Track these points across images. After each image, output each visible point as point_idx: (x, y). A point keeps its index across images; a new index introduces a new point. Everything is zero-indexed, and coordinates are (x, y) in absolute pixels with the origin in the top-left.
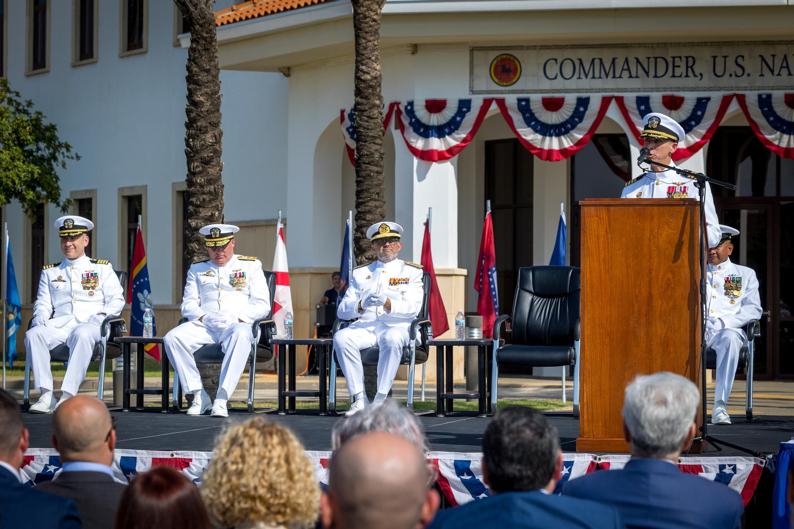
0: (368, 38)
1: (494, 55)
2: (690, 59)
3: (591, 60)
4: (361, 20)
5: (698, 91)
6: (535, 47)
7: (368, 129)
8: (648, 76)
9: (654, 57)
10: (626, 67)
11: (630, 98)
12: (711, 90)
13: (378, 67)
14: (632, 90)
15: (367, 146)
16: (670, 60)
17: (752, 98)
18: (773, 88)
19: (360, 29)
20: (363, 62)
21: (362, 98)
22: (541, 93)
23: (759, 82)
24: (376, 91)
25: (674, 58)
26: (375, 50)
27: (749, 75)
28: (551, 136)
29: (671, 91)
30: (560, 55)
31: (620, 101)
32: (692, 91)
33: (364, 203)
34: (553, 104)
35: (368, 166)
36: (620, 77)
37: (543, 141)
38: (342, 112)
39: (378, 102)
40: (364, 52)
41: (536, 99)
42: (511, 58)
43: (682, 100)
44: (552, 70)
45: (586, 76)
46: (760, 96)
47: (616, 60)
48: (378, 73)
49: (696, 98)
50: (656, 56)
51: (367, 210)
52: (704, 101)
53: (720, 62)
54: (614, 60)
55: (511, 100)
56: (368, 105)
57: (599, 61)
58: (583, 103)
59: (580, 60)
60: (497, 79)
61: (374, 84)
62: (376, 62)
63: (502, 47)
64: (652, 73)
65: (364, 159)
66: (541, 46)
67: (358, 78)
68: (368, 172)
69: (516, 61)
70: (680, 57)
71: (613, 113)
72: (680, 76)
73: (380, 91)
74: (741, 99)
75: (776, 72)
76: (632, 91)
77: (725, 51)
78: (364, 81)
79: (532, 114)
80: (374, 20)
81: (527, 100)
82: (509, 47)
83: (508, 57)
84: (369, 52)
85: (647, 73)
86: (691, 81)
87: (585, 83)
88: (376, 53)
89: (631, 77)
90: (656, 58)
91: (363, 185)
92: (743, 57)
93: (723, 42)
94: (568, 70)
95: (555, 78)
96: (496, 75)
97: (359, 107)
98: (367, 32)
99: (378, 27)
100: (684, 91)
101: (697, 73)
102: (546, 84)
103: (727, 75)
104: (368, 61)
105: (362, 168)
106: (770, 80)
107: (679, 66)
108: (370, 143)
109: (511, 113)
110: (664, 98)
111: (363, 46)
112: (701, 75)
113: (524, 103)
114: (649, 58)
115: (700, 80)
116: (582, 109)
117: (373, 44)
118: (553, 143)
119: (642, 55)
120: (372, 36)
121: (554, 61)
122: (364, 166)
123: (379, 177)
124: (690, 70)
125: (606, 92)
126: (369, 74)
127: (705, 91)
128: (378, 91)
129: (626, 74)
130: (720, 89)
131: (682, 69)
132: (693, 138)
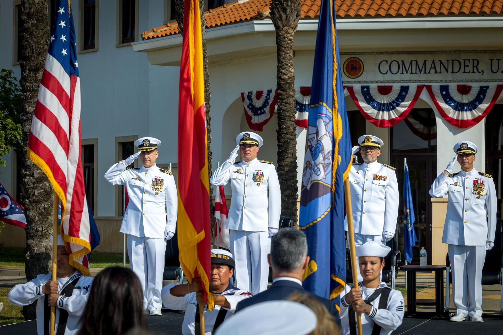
0: (286, 51)
1: (346, 57)
2: (476, 61)
3: (410, 62)
4: (281, 40)
5: (481, 82)
6: (373, 53)
7: (286, 111)
8: (448, 72)
9: (451, 60)
10: (433, 66)
11: (436, 87)
12: (490, 82)
13: (292, 71)
15: (285, 122)
16: (462, 62)
19: (281, 46)
20: (283, 67)
21: (282, 90)
22: (377, 83)
24: (291, 86)
25: (465, 60)
26: (290, 59)
28: (383, 111)
29: (463, 82)
30: (389, 58)
31: (429, 88)
32: (477, 82)
33: (284, 159)
34: (384, 90)
35: (286, 135)
36: (429, 73)
37: (378, 114)
38: (243, 94)
39: (292, 93)
40: (284, 61)
41: (373, 87)
42: (357, 60)
43: (470, 88)
44: (385, 68)
45: (407, 72)
47: (427, 62)
48: (293, 74)
49: (480, 87)
50: (453, 59)
51: (285, 164)
52: (485, 88)
53: (495, 63)
54: (425, 61)
55: (357, 87)
56: (286, 95)
57: (415, 62)
58: (405, 89)
59: (403, 61)
60: (348, 74)
61: (290, 82)
62: (291, 67)
63: (351, 53)
64: (450, 70)
65: (283, 131)
66: (377, 52)
67: (279, 78)
68: (286, 139)
69: (360, 62)
70: (469, 60)
71: (424, 96)
72: (469, 72)
73: (294, 86)
76: (437, 82)
77: (498, 56)
78: (284, 80)
79: (371, 97)
80: (290, 40)
81: (368, 88)
82: (356, 52)
83: (355, 59)
84: (287, 60)
85: (447, 71)
86: (476, 76)
87: (406, 76)
88: (291, 61)
89: (436, 72)
90: (453, 61)
91: (282, 148)
93: (497, 50)
94: (395, 68)
95: (386, 73)
96: (347, 71)
97: (280, 96)
98: (285, 48)
99: (293, 44)
100: (472, 82)
101: (480, 71)
102: (380, 77)
103: (500, 72)
104: (286, 66)
105: (282, 137)
107: (468, 66)
108: (288, 120)
109: (357, 96)
110: (458, 86)
111: (283, 57)
112: (483, 71)
113: (365, 90)
114: (448, 61)
115: (482, 75)
116: (404, 93)
117: (290, 55)
118: (385, 116)
119: (444, 58)
120: (288, 50)
121: (385, 62)
122: (283, 135)
123: (293, 142)
124: (475, 68)
125: (419, 82)
126: (287, 75)
127: (485, 82)
128: (292, 86)
129: (433, 71)
130: (495, 81)
131: (470, 68)
132: (477, 113)
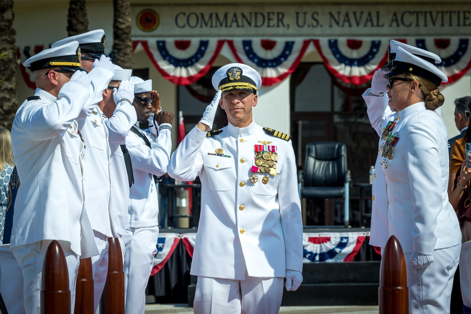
1: (139, 9)
2: (280, 15)
3: (209, 14)
5: (286, 36)
6: (169, 5)
8: (250, 26)
9: (254, 13)
10: (234, 19)
11: (238, 42)
12: (295, 36)
13: (130, 20)
14: (239, 36)
16: (266, 15)
17: (324, 42)
18: (339, 35)
20: (120, 16)
21: (119, 40)
22: (174, 37)
23: (329, 31)
27: (321, 26)
28: (181, 67)
29: (268, 36)
30: (187, 10)
31: (231, 44)
32: (282, 37)
34: (182, 45)
36: (231, 26)
37: (175, 71)
40: (121, 10)
41: (170, 42)
42: (152, 12)
43: (274, 43)
44: (182, 21)
45: (206, 25)
46: (330, 41)
47: (228, 15)
49: (285, 42)
50: (256, 12)
52: (290, 44)
53: (301, 16)
54: (226, 14)
55: (152, 42)
56: (123, 46)
57: (215, 15)
58: (204, 44)
59: (202, 14)
60: (142, 26)
61: (127, 31)
62: (128, 16)
63: (145, 4)
64: (253, 23)
66: (173, 4)
67: (116, 27)
69: (156, 15)
70: (273, 13)
71: (226, 52)
72: (273, 26)
74: (317, 43)
75: (341, 24)
77: (305, 9)
78: (121, 29)
79: (167, 52)
81: (164, 42)
82: (151, 4)
83: (149, 11)
84: (124, 9)
85: (250, 24)
86: (281, 30)
87: (206, 30)
88: (129, 10)
89: (238, 26)
92: (317, 13)
93: (303, 3)
94: (193, 21)
95: (184, 26)
96: (141, 24)
97: (118, 47)
100: (276, 36)
101: (285, 23)
102: (178, 31)
103: (306, 27)
104: (123, 15)
106: (336, 29)
107: (272, 19)
109: (152, 51)
110: (262, 41)
111: (120, 5)
113: (161, 44)
114: (251, 13)
115: (287, 29)
116: (203, 48)
118: (182, 72)
119: (246, 11)
121: (182, 15)
124: (280, 23)
125: (220, 37)
126: (124, 24)
127: (291, 36)
129: (234, 24)
130: (301, 35)
131: (274, 22)
132: (282, 70)
